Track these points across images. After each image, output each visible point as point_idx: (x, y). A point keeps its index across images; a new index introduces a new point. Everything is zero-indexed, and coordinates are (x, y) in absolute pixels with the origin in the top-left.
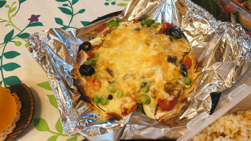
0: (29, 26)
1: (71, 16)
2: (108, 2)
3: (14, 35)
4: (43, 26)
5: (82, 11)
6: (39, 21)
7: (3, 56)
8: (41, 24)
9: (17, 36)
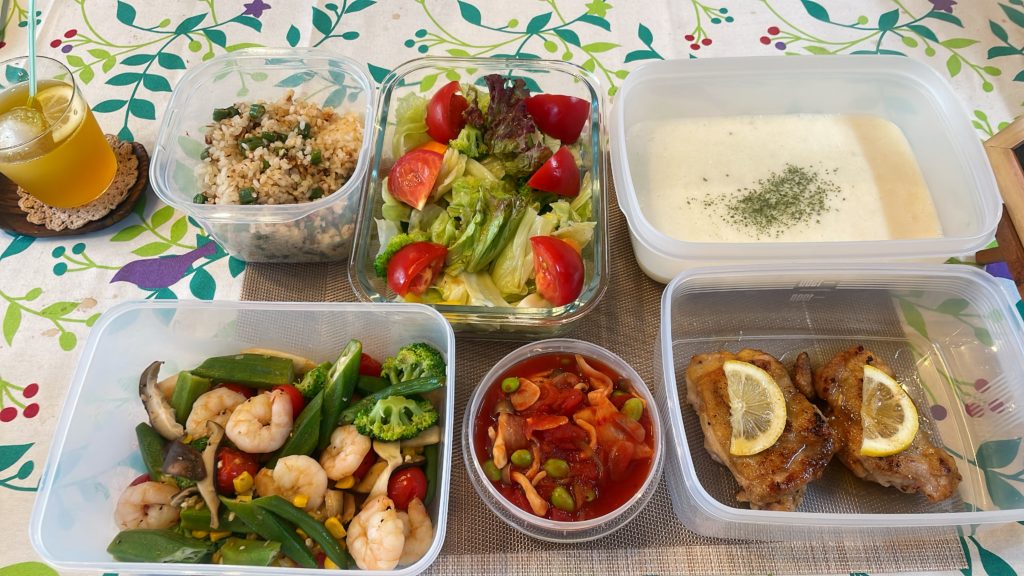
0: (239, 19)
1: (324, 36)
2: (416, 39)
3: (201, 26)
4: (259, 31)
5: (351, 36)
6: (260, 19)
7: (157, 58)
8: (257, 26)
9: (204, 30)
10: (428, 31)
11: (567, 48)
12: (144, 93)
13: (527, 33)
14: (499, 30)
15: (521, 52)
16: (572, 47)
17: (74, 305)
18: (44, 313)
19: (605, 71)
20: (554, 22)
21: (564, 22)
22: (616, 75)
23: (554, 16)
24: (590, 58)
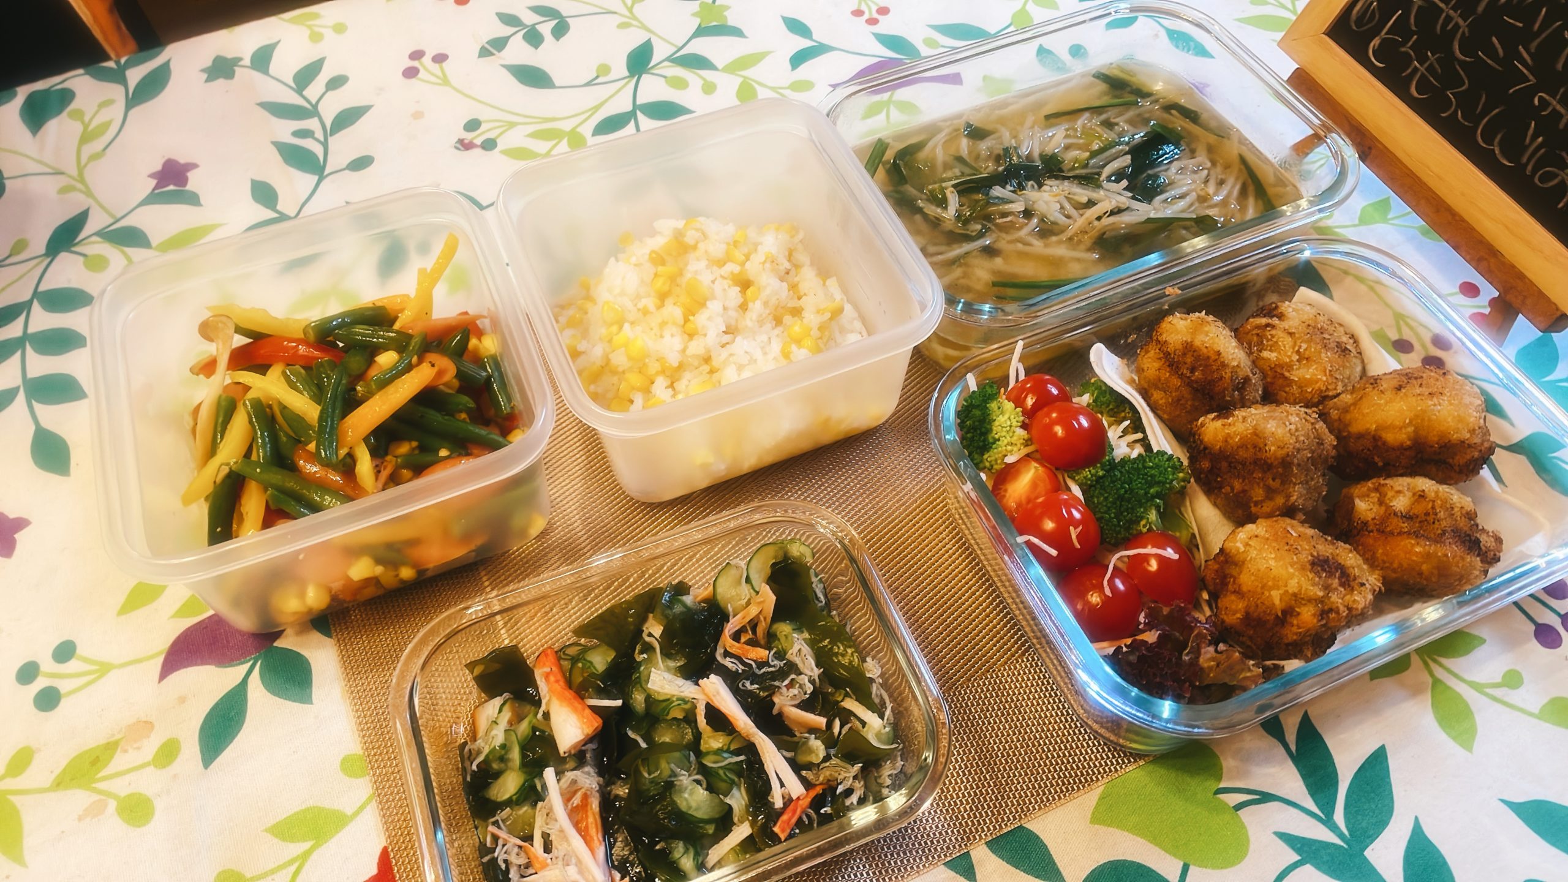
1: (316, 178)
2: (468, 136)
3: (90, 228)
4: (198, 204)
5: (361, 164)
7: (35, 303)
8: (193, 199)
9: (98, 234)
10: (481, 118)
11: (704, 79)
12: (40, 365)
13: (632, 75)
14: (588, 84)
15: (638, 103)
16: (707, 74)
17: (111, 747)
18: (59, 784)
19: (772, 89)
20: (660, 52)
21: (676, 46)
22: (792, 90)
23: (655, 42)
24: (742, 79)
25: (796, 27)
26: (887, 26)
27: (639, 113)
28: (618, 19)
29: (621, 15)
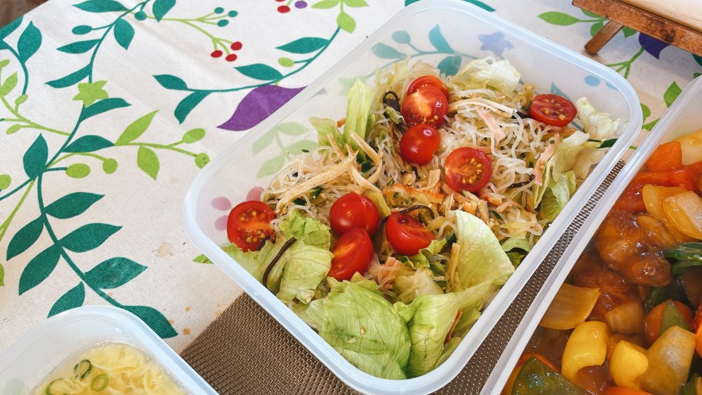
11: (100, 158)
13: (32, 178)
15: (45, 205)
16: (104, 152)
19: (168, 147)
20: (54, 144)
21: (66, 134)
22: (187, 142)
23: (47, 137)
24: (138, 147)
25: (171, 82)
26: (245, 58)
27: (48, 216)
28: (6, 125)
29: (8, 120)
